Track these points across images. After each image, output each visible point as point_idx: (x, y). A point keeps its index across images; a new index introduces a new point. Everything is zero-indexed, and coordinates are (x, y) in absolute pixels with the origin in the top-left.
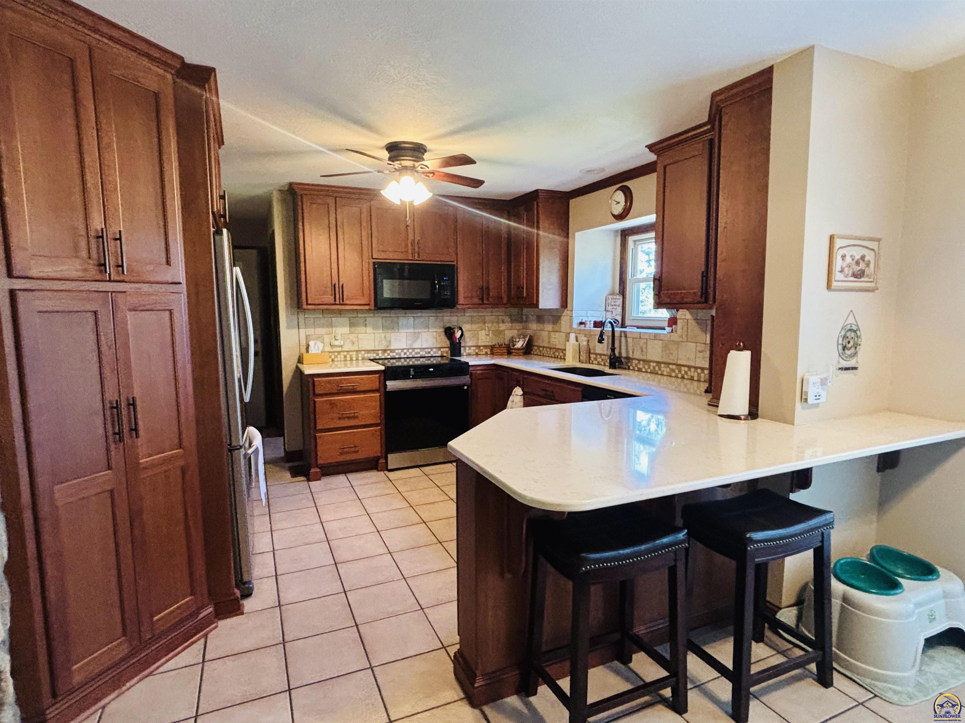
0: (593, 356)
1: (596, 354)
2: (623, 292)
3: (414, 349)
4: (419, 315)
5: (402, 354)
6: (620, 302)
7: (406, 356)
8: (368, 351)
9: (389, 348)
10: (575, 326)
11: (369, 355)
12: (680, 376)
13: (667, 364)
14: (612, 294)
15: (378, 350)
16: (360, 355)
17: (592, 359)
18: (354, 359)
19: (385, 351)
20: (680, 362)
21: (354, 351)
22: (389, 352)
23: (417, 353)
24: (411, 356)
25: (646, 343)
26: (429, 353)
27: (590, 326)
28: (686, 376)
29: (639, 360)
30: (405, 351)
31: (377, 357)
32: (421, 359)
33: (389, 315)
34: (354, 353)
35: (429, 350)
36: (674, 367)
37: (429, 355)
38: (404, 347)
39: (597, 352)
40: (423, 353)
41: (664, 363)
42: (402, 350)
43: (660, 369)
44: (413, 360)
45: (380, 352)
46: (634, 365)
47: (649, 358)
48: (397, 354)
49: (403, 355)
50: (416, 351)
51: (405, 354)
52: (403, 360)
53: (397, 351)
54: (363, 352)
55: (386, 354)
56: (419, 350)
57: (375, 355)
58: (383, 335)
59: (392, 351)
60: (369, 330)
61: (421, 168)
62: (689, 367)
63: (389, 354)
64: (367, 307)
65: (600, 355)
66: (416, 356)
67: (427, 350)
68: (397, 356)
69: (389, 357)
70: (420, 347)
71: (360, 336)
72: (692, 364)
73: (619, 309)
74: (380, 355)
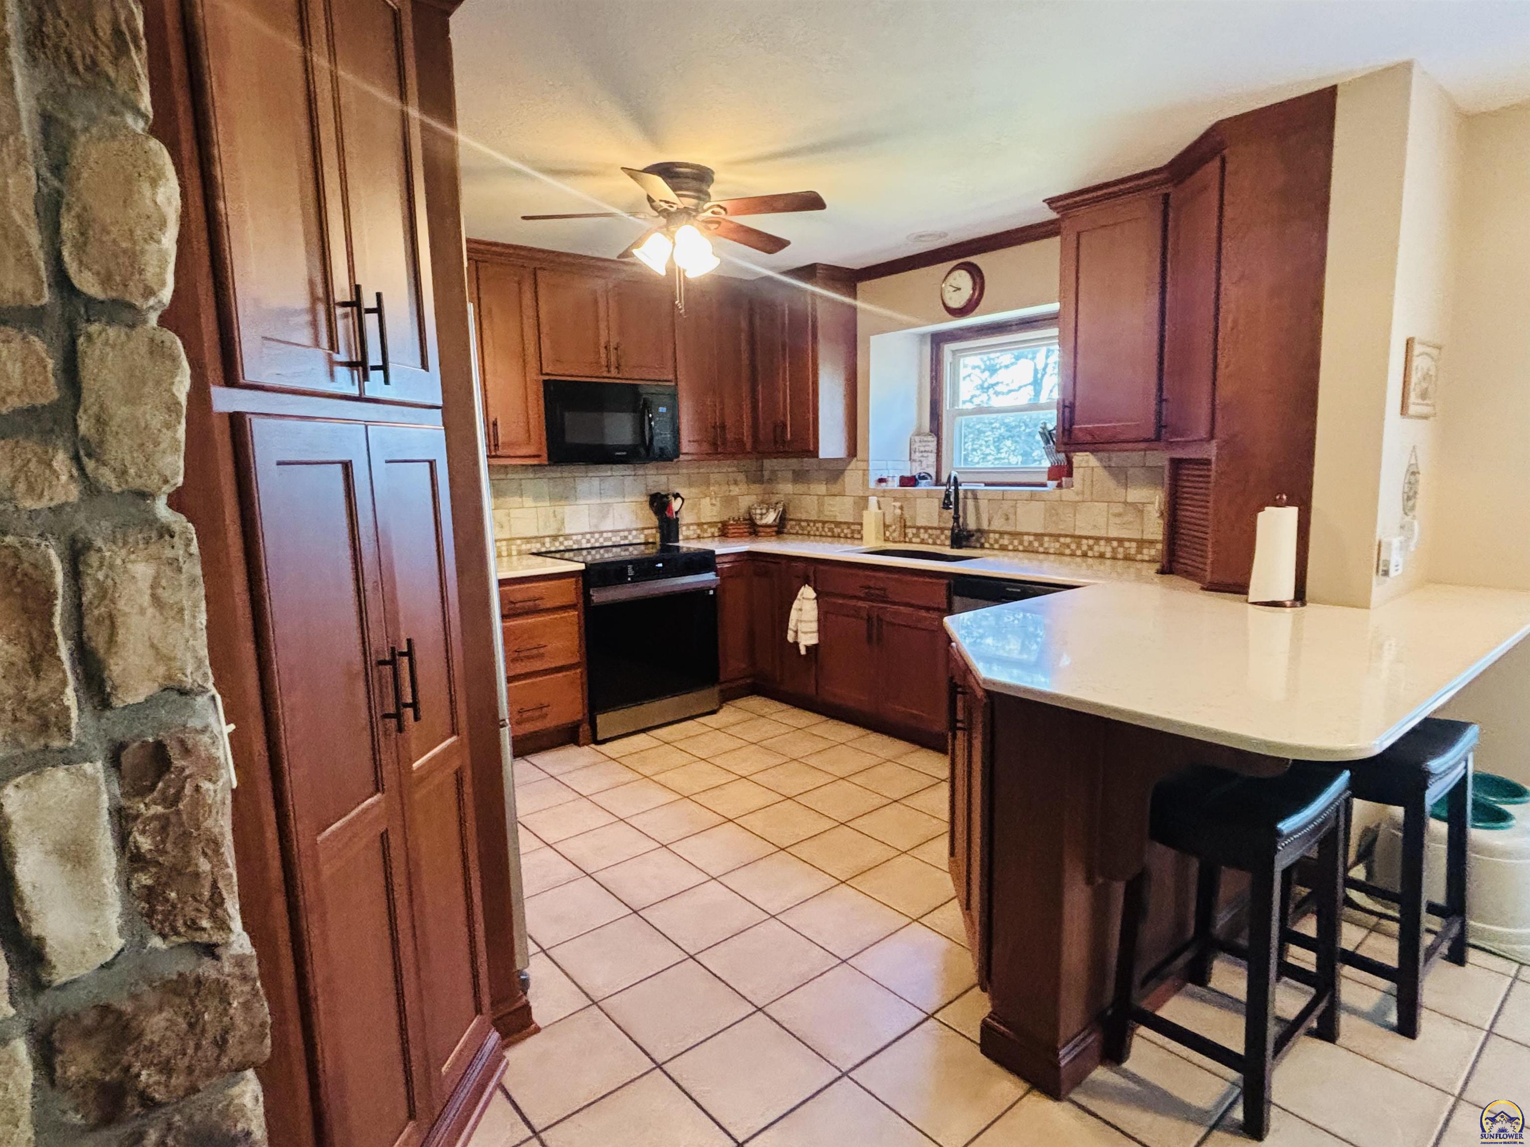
0: (910, 532)
1: (918, 528)
2: (936, 429)
3: (601, 533)
4: (609, 473)
5: (584, 541)
6: (933, 446)
7: (589, 546)
8: (528, 540)
9: (561, 533)
10: (872, 485)
11: (529, 546)
12: (1079, 553)
13: (1056, 537)
14: (919, 434)
15: (544, 537)
16: (514, 547)
17: (910, 535)
18: (504, 553)
19: (555, 538)
20: (1077, 533)
21: (505, 540)
22: (561, 539)
23: (606, 539)
24: (597, 545)
25: (1015, 507)
26: (626, 538)
27: (894, 484)
28: (1090, 553)
29: (1002, 534)
30: (588, 536)
31: (543, 550)
32: (614, 550)
33: (559, 475)
34: (504, 543)
35: (626, 533)
36: (1068, 540)
37: (627, 542)
38: (588, 530)
39: (919, 524)
40: (616, 539)
41: (1051, 535)
42: (583, 534)
43: (1041, 545)
44: (602, 551)
45: (547, 540)
46: (992, 541)
47: (1020, 529)
48: (575, 542)
49: (585, 545)
50: (605, 535)
51: (588, 541)
52: (585, 553)
53: (574, 538)
54: (519, 542)
55: (557, 544)
56: (610, 535)
57: (538, 545)
58: (551, 510)
59: (567, 537)
60: (528, 502)
61: (713, 212)
62: (1097, 539)
63: (561, 543)
64: (535, 461)
65: (926, 529)
66: (606, 544)
67: (622, 534)
68: (575, 547)
69: (562, 548)
70: (611, 528)
71: (514, 513)
72: (1102, 533)
73: (932, 458)
74: (548, 545)
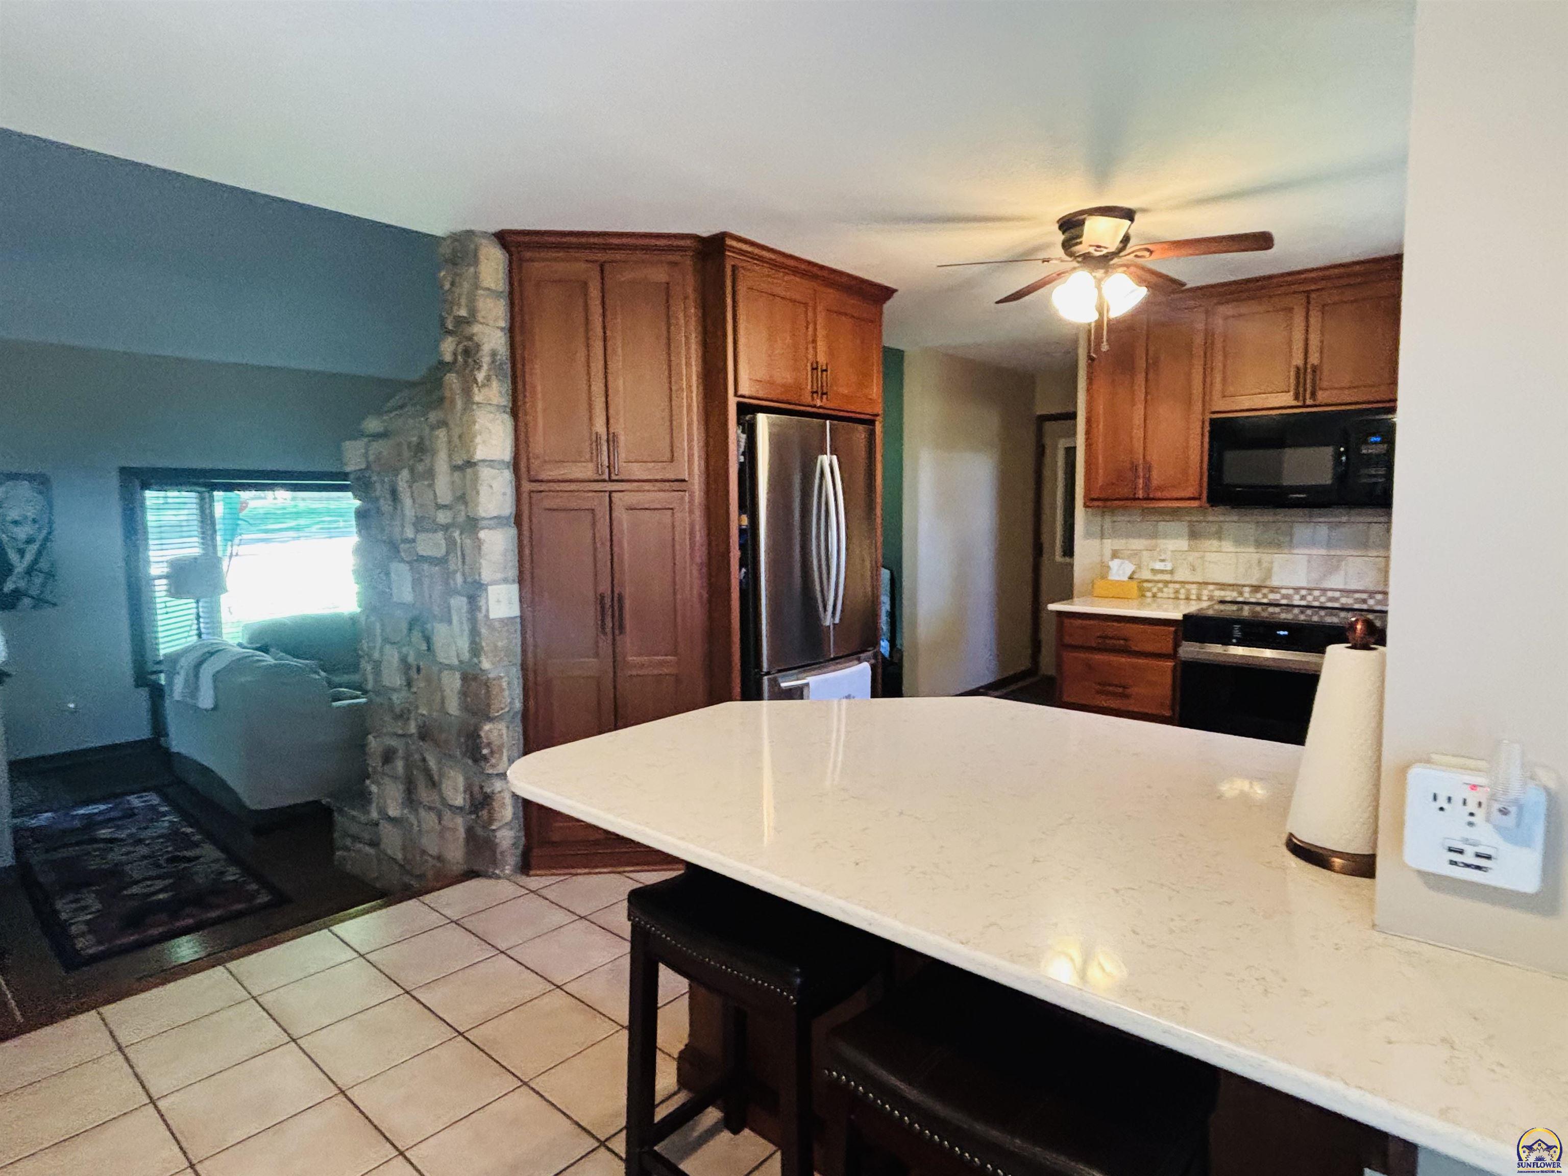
3: (1324, 590)
4: (1344, 519)
5: (1297, 597)
7: (1303, 603)
8: (1222, 586)
9: (1268, 583)
11: (1222, 593)
15: (1244, 586)
16: (1205, 592)
18: (1194, 597)
19: (1256, 588)
21: (1193, 583)
22: (1265, 591)
23: (1332, 599)
24: (1316, 604)
26: (1364, 601)
30: (1303, 592)
31: (1240, 599)
32: (1343, 614)
33: (1271, 519)
34: (1194, 586)
35: (1365, 596)
37: (1365, 607)
38: (1304, 584)
40: (1345, 601)
42: (1297, 590)
44: (1322, 613)
45: (1247, 589)
48: (1284, 597)
49: (1297, 601)
50: (1330, 594)
51: (1303, 598)
52: (1296, 611)
53: (1284, 591)
54: (1211, 587)
55: (1259, 595)
56: (1337, 594)
57: (1235, 594)
58: (1256, 556)
59: (1273, 590)
60: (1228, 546)
63: (1265, 596)
64: (1195, 504)
66: (1329, 605)
67: (1357, 595)
68: (1284, 602)
69: (1265, 601)
70: (1341, 587)
71: (1210, 556)
74: (1247, 595)
